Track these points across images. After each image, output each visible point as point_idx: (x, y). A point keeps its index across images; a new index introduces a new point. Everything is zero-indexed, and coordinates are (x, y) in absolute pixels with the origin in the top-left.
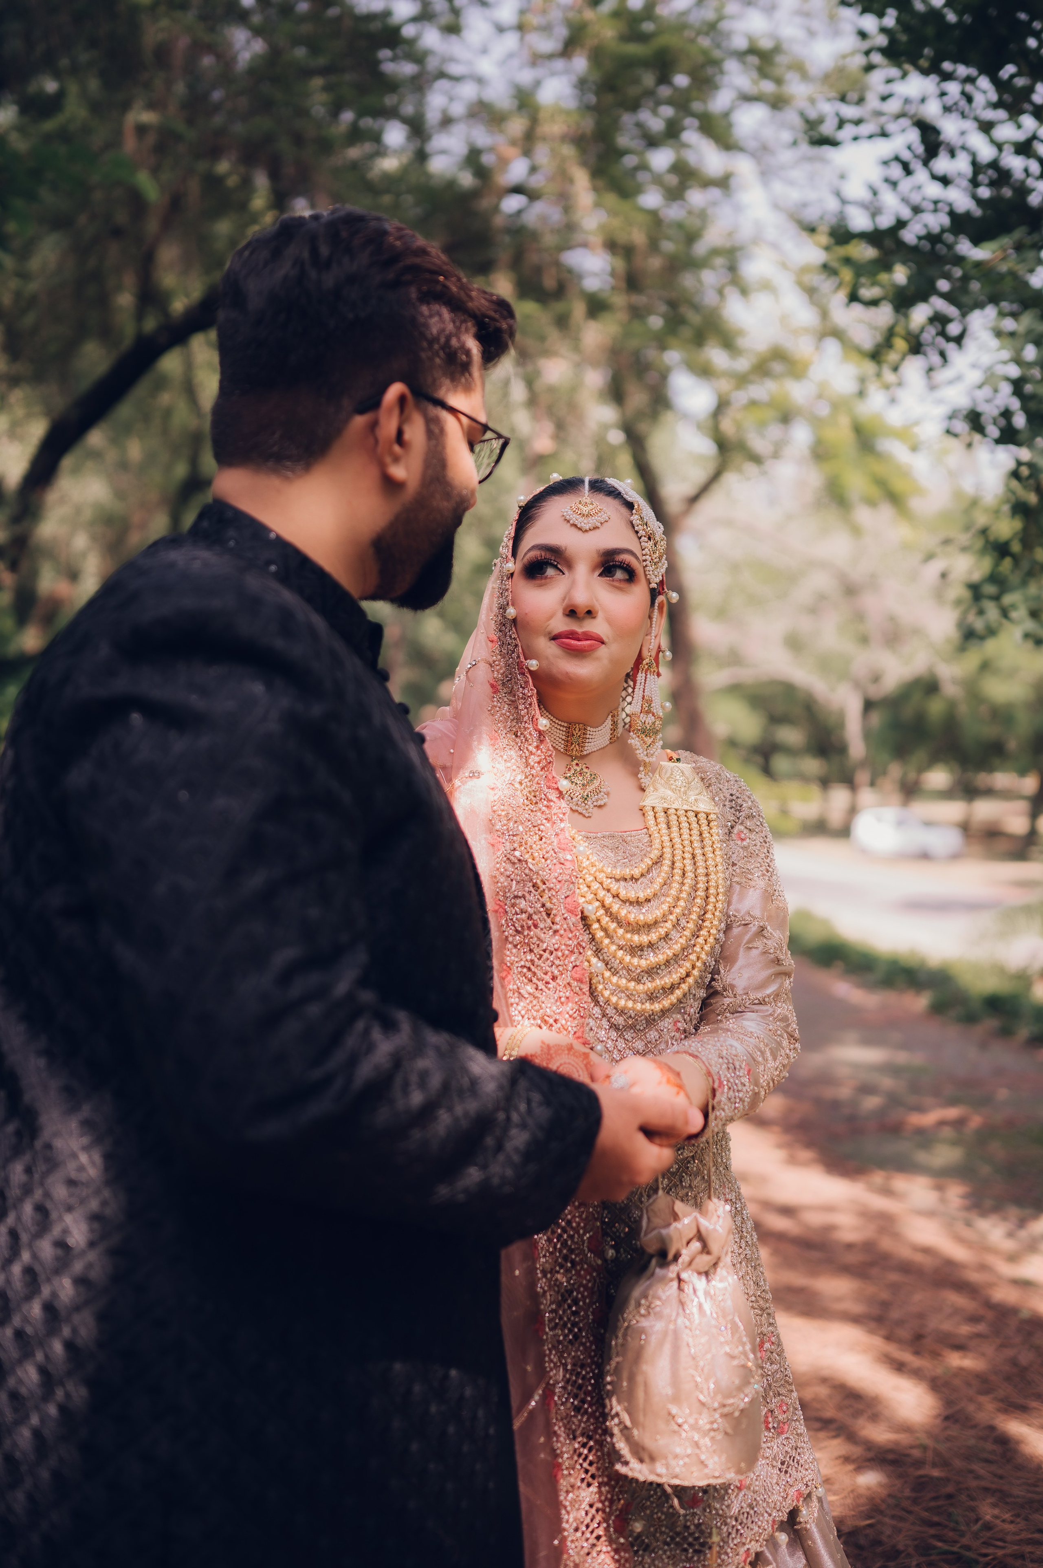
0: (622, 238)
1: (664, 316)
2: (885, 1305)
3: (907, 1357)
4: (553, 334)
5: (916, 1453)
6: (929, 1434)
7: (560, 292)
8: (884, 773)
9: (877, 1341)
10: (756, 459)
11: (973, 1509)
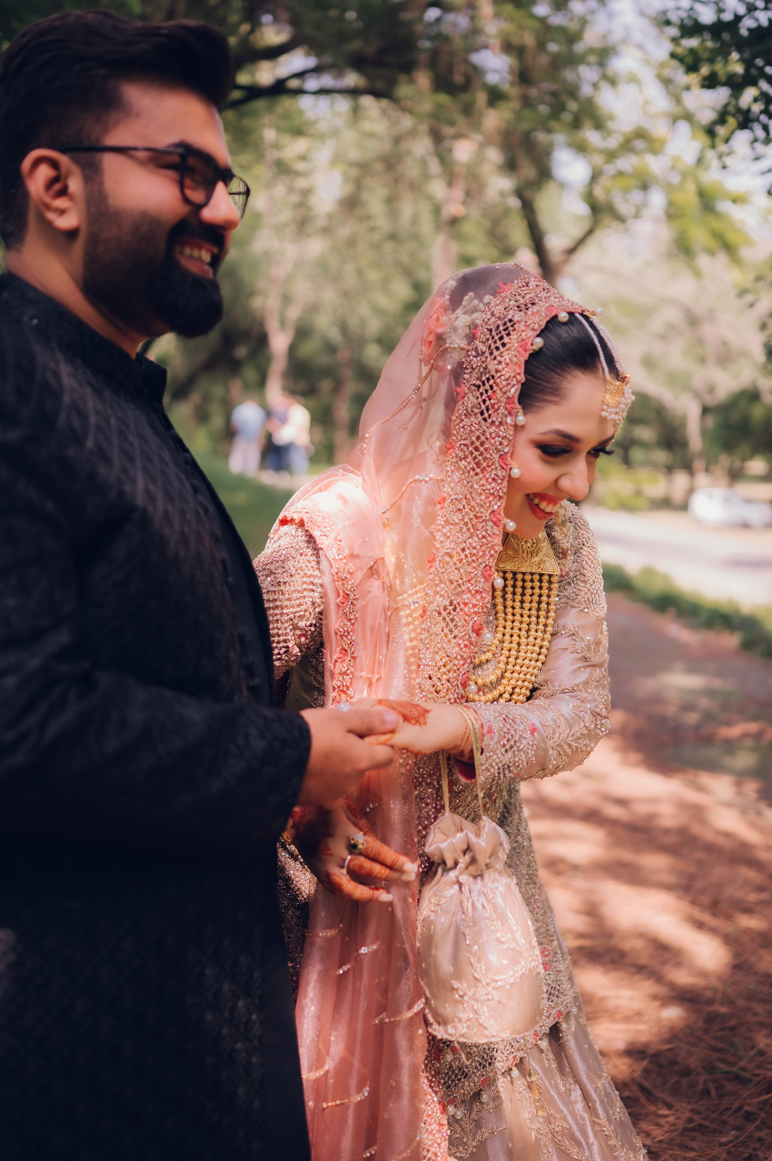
0: (516, 40)
1: (550, 105)
2: (692, 877)
3: (706, 918)
4: (461, 120)
5: (709, 994)
6: (720, 978)
7: (467, 86)
8: (716, 461)
9: (684, 906)
10: (621, 219)
11: (750, 1039)
